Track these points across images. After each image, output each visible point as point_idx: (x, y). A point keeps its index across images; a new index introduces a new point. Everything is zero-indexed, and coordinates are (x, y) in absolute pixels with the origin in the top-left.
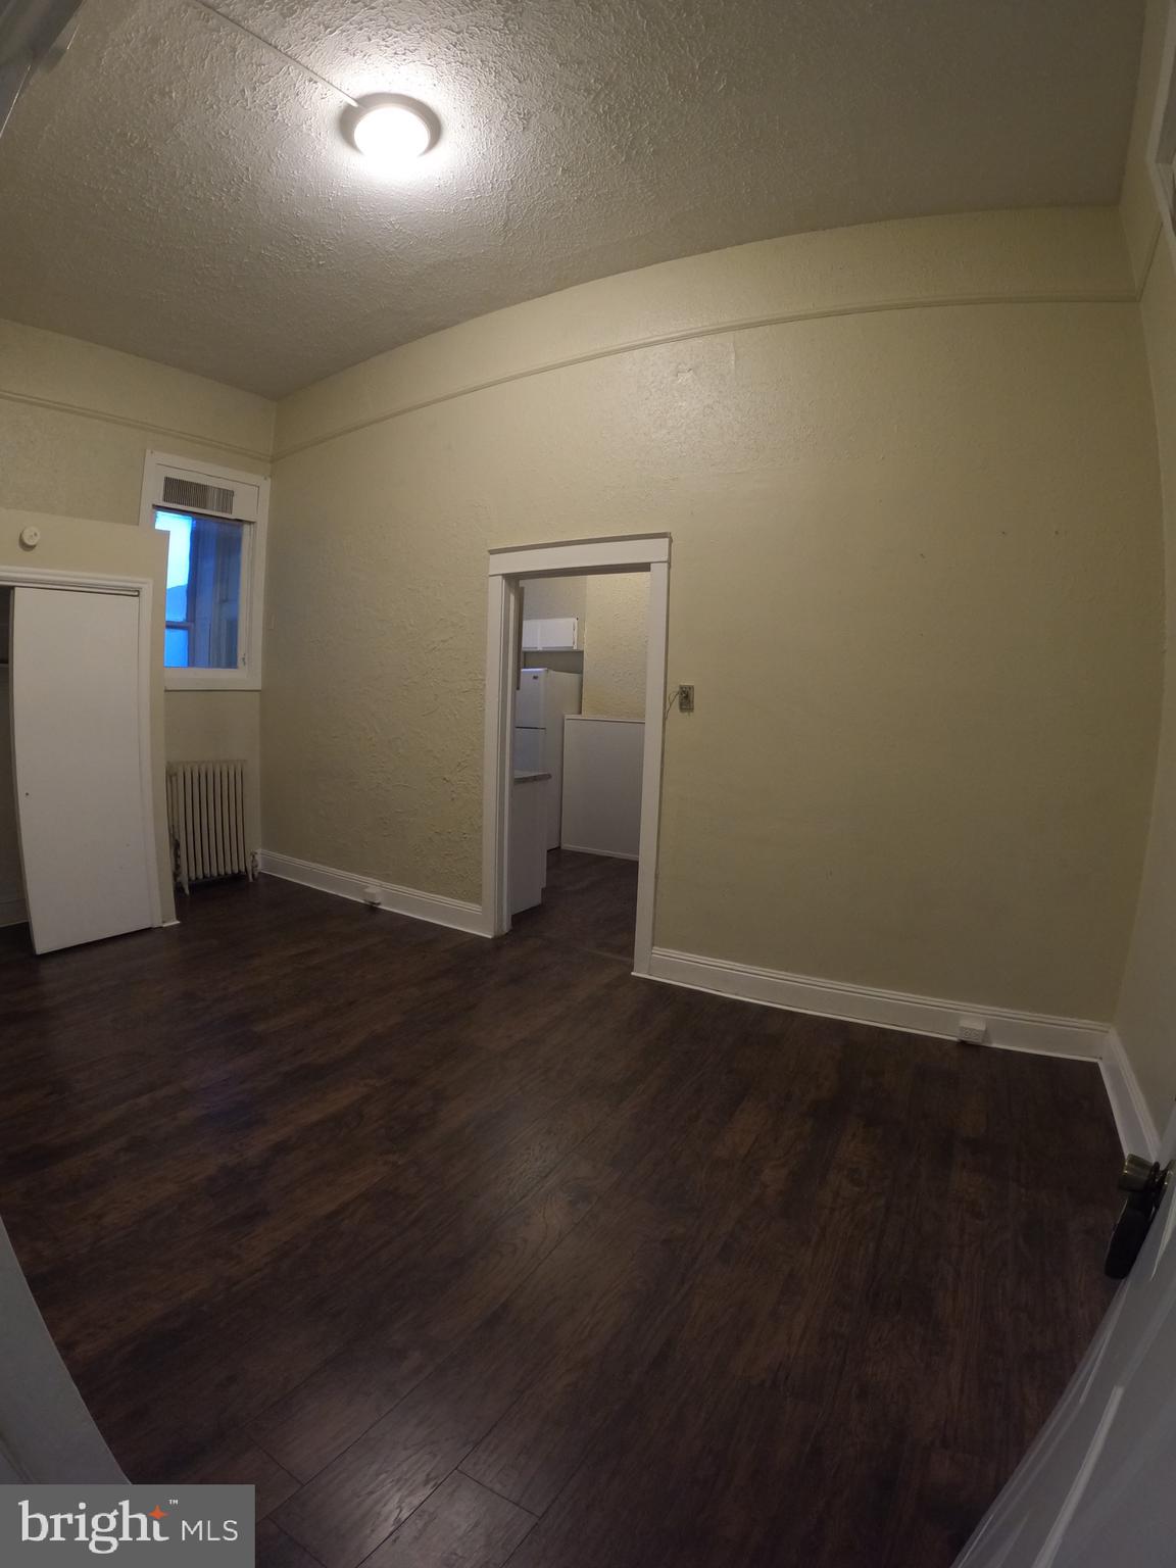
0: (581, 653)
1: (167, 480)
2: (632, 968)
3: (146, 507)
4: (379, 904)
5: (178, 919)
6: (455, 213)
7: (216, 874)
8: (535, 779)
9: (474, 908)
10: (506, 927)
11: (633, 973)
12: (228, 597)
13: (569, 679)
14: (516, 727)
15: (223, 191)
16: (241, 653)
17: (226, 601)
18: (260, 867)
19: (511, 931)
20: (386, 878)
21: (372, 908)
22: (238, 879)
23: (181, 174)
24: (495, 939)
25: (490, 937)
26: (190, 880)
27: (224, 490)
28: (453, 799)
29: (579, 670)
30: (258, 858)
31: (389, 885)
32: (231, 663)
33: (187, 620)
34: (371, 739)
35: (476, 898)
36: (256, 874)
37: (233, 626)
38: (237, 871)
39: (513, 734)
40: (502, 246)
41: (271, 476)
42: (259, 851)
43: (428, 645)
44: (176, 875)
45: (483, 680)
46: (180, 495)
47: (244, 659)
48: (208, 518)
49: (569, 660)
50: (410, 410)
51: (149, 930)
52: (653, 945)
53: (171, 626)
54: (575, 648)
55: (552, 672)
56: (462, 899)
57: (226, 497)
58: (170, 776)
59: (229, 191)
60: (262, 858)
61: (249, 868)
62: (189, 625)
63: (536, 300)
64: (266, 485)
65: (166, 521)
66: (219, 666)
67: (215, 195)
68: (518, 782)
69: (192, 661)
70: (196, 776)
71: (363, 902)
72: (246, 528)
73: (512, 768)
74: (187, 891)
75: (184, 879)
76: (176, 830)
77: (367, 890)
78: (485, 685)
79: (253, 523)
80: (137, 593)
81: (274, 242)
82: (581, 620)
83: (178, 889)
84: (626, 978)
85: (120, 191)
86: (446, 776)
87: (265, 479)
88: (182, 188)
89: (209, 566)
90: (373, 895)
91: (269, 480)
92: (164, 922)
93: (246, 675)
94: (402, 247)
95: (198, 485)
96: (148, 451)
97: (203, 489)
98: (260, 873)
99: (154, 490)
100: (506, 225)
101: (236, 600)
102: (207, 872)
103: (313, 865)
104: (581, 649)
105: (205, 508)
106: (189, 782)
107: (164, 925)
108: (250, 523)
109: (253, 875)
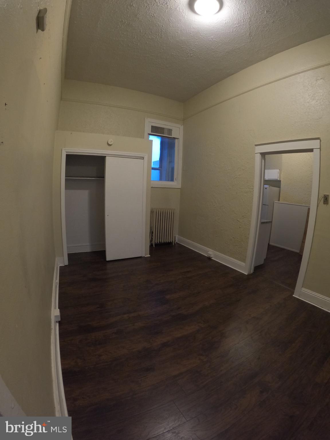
0: (280, 181)
1: (152, 126)
2: (293, 293)
3: (146, 134)
4: (212, 257)
5: (150, 255)
6: (232, 32)
7: (163, 242)
8: (267, 222)
9: (243, 264)
10: (252, 272)
11: (293, 295)
12: (172, 162)
13: (276, 189)
14: (263, 205)
15: (156, 35)
16: (175, 178)
17: (171, 162)
18: (177, 241)
19: (253, 272)
20: (215, 250)
21: (209, 259)
22: (170, 244)
23: (143, 31)
24: (248, 275)
25: (247, 274)
26: (155, 243)
27: (169, 129)
28: (240, 227)
29: (279, 187)
30: (176, 238)
31: (216, 252)
32: (172, 180)
33: (160, 167)
34: (214, 205)
35: (244, 260)
36: (175, 243)
37: (173, 169)
38: (169, 242)
39: (262, 206)
40: (250, 42)
41: (183, 125)
42: (177, 236)
43: (234, 176)
44: (151, 241)
45: (253, 188)
46: (156, 131)
47: (176, 179)
48: (165, 137)
49: (276, 183)
50: (225, 101)
51: (141, 257)
52: (302, 287)
53: (153, 169)
54: (278, 179)
55: (271, 187)
56: (239, 260)
57: (170, 131)
58: (152, 212)
59: (158, 35)
60: (178, 238)
61: (173, 241)
62: (160, 169)
63: (263, 61)
64: (182, 127)
65: (151, 138)
66: (168, 181)
67: (154, 37)
68: (262, 223)
69: (161, 179)
70: (160, 213)
71: (207, 256)
72: (176, 140)
73: (261, 218)
74: (154, 246)
75: (153, 243)
76: (153, 228)
77: (208, 253)
78: (253, 190)
79: (178, 138)
80: (143, 158)
81: (176, 50)
82: (280, 170)
83: (151, 245)
84: (291, 297)
85: (125, 40)
86: (238, 220)
87: (182, 125)
88: (144, 36)
89: (166, 152)
90: (210, 255)
91: (183, 126)
92: (145, 255)
93: (177, 184)
94: (217, 47)
95: (161, 128)
96: (146, 119)
97: (163, 129)
98: (176, 242)
99: (148, 130)
100: (250, 34)
101: (174, 162)
102: (161, 241)
103: (193, 242)
104: (280, 180)
105: (164, 134)
106: (157, 214)
107: (145, 256)
108: (177, 138)
109: (174, 243)
